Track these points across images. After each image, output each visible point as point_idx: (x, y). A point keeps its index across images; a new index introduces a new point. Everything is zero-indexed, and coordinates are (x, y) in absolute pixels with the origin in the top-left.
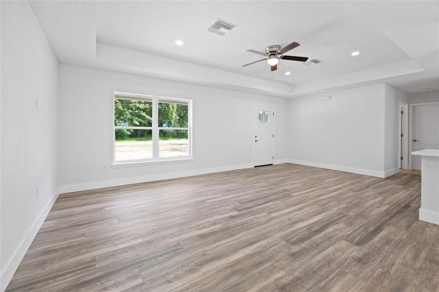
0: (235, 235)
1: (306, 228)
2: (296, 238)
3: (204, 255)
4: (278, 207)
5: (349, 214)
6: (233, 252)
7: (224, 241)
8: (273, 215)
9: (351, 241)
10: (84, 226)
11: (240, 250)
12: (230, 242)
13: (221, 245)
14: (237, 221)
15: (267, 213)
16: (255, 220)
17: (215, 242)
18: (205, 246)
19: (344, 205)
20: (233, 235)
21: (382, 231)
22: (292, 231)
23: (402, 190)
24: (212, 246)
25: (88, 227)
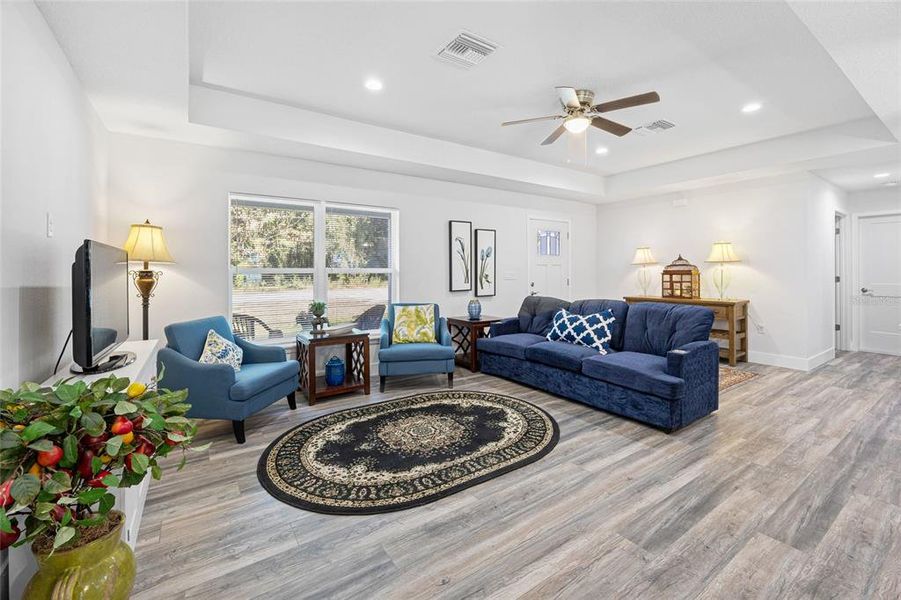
0: (512, 526)
1: (669, 503)
2: (653, 530)
3: (444, 583)
4: (595, 446)
5: (758, 462)
6: (513, 574)
7: (488, 543)
8: (591, 468)
9: (780, 537)
10: (162, 505)
11: (530, 568)
12: (503, 543)
13: (482, 553)
14: (511, 485)
15: (574, 463)
16: (551, 482)
17: (467, 544)
18: (444, 556)
19: (741, 440)
20: (504, 526)
21: (842, 507)
22: (639, 511)
23: (854, 400)
24: (461, 557)
25: (169, 507)
